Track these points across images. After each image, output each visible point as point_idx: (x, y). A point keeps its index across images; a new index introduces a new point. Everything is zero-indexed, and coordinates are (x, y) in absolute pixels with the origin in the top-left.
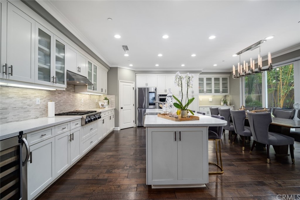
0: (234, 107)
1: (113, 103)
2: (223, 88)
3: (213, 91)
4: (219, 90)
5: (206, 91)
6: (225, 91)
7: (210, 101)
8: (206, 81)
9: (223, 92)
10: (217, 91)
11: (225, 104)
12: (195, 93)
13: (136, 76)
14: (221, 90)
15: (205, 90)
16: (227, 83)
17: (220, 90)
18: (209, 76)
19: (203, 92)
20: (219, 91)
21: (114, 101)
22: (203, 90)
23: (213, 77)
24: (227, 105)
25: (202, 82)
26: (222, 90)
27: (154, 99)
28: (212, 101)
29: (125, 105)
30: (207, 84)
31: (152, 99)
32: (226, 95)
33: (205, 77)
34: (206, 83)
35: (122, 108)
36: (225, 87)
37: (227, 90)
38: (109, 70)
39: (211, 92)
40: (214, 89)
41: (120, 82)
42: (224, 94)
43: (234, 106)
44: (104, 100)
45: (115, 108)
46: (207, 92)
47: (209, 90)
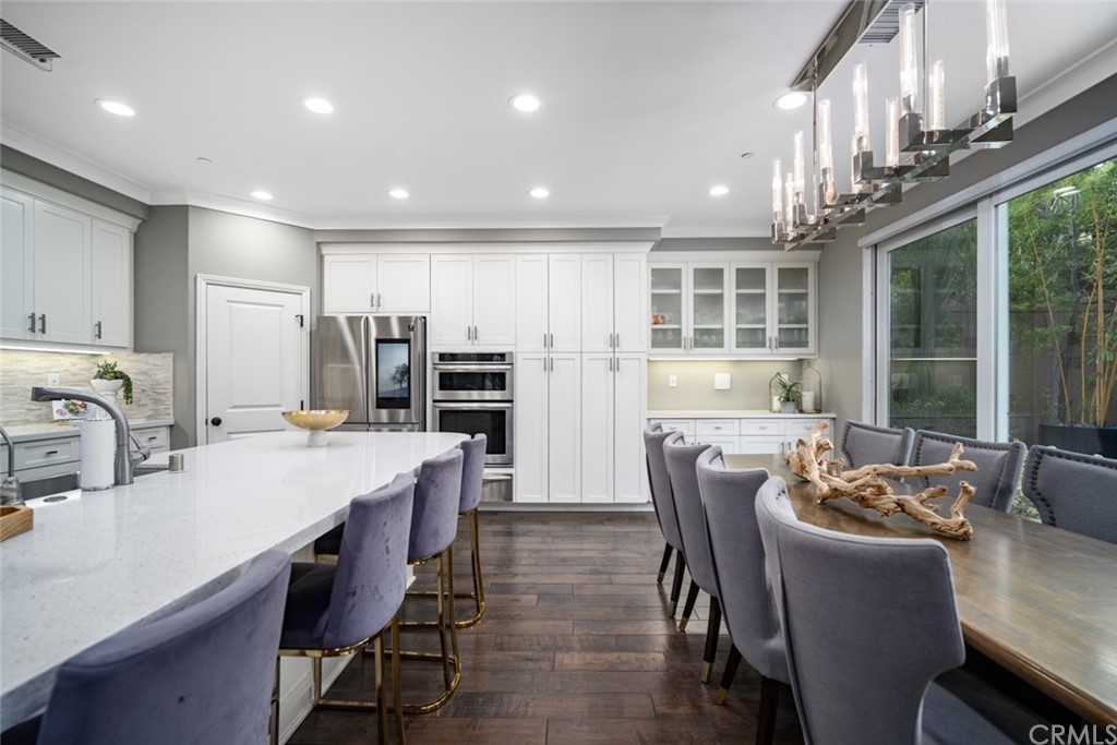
0: (834, 419)
1: (163, 398)
2: (780, 322)
3: (730, 336)
4: (764, 330)
5: (691, 334)
6: (793, 336)
7: (717, 387)
8: (695, 288)
9: (782, 344)
10: (752, 338)
11: (791, 406)
12: (624, 345)
13: (321, 258)
14: (772, 329)
15: (688, 331)
16: (806, 295)
17: (768, 335)
18: (709, 259)
19: (680, 341)
20: (760, 335)
21: (170, 387)
22: (678, 332)
23: (730, 262)
24: (801, 411)
25: (676, 291)
26: (776, 334)
27: (403, 374)
28: (728, 387)
29: (236, 404)
30: (701, 300)
31: (394, 378)
32: (801, 360)
33: (688, 263)
34: (695, 295)
35: (217, 422)
36: (792, 318)
37: (807, 329)
38: (144, 221)
39: (721, 345)
40: (734, 327)
41: (201, 284)
42: (792, 353)
43: (834, 415)
44: (95, 378)
45: (172, 423)
46: (697, 344)
47: (708, 332)
